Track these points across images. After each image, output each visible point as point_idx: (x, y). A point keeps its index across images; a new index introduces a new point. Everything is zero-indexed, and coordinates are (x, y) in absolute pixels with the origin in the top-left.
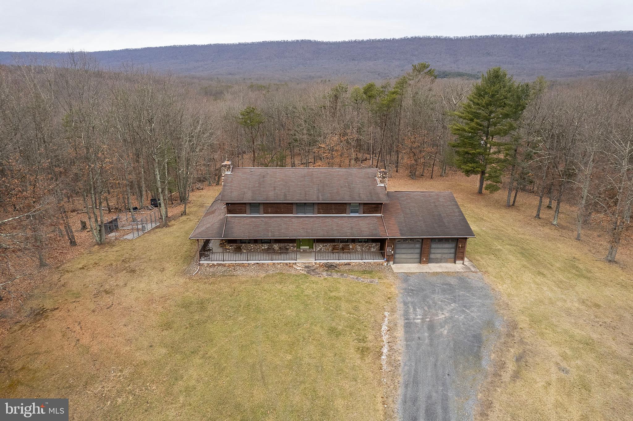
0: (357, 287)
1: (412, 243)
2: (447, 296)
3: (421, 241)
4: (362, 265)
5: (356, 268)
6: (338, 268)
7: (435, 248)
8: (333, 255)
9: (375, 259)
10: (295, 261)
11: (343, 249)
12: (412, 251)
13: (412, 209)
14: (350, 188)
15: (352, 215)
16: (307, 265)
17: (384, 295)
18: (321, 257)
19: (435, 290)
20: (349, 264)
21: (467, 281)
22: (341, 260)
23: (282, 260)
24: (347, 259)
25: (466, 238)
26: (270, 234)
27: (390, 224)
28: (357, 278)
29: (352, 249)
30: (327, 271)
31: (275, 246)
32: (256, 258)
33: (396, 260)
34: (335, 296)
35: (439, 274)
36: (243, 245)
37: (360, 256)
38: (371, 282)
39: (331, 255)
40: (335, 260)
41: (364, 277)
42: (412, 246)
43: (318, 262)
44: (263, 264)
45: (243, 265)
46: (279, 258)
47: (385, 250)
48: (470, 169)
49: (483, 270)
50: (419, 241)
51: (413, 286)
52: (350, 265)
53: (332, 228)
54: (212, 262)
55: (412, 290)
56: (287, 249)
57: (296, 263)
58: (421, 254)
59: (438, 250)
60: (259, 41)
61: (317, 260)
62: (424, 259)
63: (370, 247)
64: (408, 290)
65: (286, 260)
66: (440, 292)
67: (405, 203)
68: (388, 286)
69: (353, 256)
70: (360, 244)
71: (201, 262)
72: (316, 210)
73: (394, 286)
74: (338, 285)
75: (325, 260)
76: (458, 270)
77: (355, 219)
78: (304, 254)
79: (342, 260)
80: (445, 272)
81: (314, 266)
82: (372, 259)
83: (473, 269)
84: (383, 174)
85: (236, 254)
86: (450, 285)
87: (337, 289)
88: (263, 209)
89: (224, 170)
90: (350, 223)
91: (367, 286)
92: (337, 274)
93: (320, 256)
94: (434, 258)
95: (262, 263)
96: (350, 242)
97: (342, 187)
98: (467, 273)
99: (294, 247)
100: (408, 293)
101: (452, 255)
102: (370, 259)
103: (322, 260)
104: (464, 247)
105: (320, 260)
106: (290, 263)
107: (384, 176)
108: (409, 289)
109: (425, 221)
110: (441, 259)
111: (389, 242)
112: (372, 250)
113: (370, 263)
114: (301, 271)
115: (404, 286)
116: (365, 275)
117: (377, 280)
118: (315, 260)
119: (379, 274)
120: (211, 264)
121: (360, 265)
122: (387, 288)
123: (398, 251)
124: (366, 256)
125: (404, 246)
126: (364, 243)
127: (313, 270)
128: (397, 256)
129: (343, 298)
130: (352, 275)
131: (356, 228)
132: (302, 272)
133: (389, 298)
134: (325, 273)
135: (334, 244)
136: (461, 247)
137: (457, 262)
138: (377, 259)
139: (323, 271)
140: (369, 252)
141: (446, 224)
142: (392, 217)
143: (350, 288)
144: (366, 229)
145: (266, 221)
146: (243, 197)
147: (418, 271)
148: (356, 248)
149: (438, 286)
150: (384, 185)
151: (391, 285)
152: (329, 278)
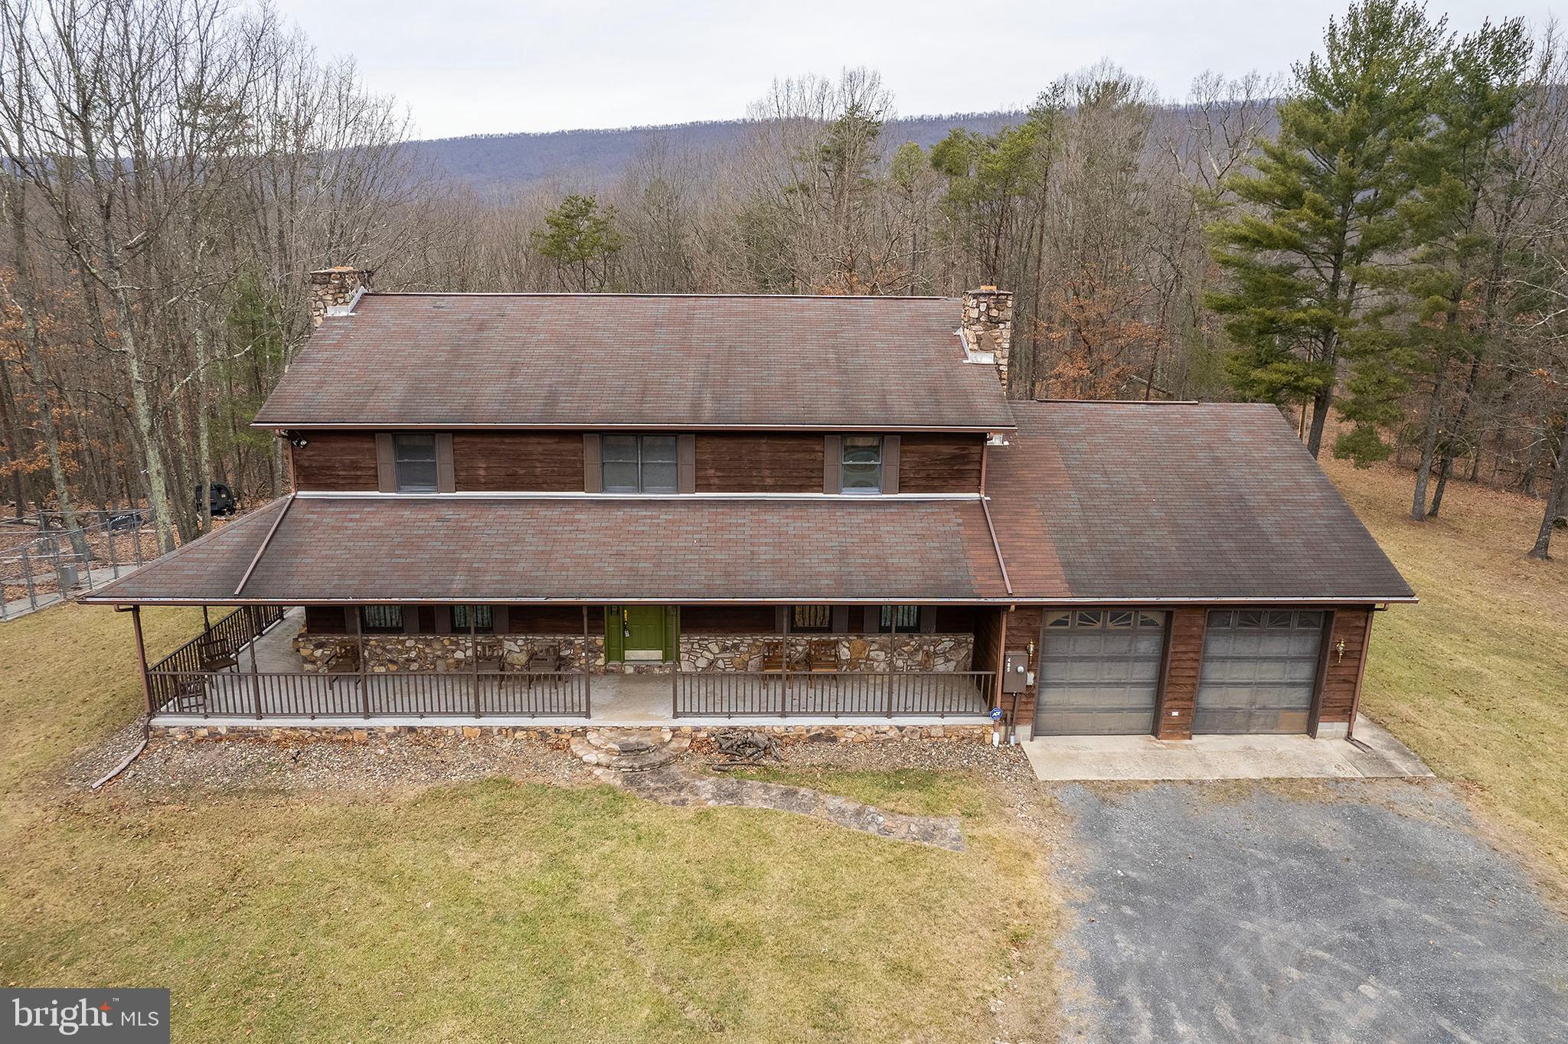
0: (854, 864)
1: (1119, 633)
2: (1321, 926)
3: (1159, 619)
4: (891, 740)
5: (860, 759)
6: (777, 758)
7: (1223, 659)
8: (764, 692)
9: (951, 713)
10: (582, 722)
11: (809, 661)
12: (1118, 672)
13: (1115, 473)
14: (845, 372)
15: (847, 495)
16: (632, 740)
17: (988, 918)
18: (710, 700)
19: (1249, 887)
20: (829, 737)
21: (1397, 831)
22: (792, 714)
23: (521, 714)
24: (822, 714)
25: (1369, 608)
26: (459, 581)
27: (1019, 536)
28: (858, 813)
29: (852, 663)
30: (722, 770)
31: (509, 645)
32: (414, 703)
33: (1047, 718)
34: (728, 925)
35: (1249, 789)
36: (373, 640)
37: (880, 697)
38: (928, 836)
39: (756, 692)
40: (767, 713)
41: (892, 805)
42: (1119, 646)
43: (686, 723)
44: (437, 733)
45: (342, 740)
46: (518, 702)
47: (996, 669)
48: (1284, 379)
49: (1450, 770)
50: (1152, 623)
51: (1134, 864)
52: (834, 740)
53: (752, 553)
54: (212, 722)
55: (1135, 887)
56: (562, 662)
57: (585, 730)
58: (1160, 687)
59: (1237, 666)
60: (684, 123)
61: (684, 714)
62: (1175, 714)
63: (927, 653)
64: (1111, 888)
65: (543, 714)
66: (1278, 899)
67: (1083, 446)
68: (1012, 860)
69: (849, 695)
70: (884, 638)
71: (159, 722)
72: (689, 472)
73: (1040, 862)
74: (760, 856)
75: (721, 714)
76: (1332, 771)
77: (861, 516)
78: (636, 688)
79: (799, 714)
80: (1278, 781)
81: (664, 744)
82: (935, 713)
83: (1405, 767)
84: (988, 308)
85: (336, 684)
86: (1315, 852)
87: (748, 881)
88: (451, 467)
89: (321, 299)
90: (838, 533)
91: (901, 863)
92: (767, 790)
93: (703, 697)
94: (1215, 711)
95: (433, 729)
96: (840, 631)
97: (808, 367)
98: (1380, 786)
99: (594, 652)
100: (1116, 903)
101: (1301, 696)
102: (928, 713)
103: (707, 714)
104: (1356, 655)
105: (699, 714)
106: (557, 730)
107: (994, 313)
108: (1116, 879)
109: (1178, 525)
110: (1251, 715)
111: (1014, 624)
112: (940, 666)
113: (925, 734)
114: (598, 772)
115: (1091, 857)
116: (900, 793)
117: (953, 825)
118: (676, 715)
119: (966, 791)
120: (205, 732)
121: (878, 740)
122: (1008, 871)
123: (1055, 672)
124: (910, 696)
125: (1084, 645)
126: (904, 637)
127: (658, 768)
128: (1050, 697)
129: (770, 939)
130: (836, 793)
131: (863, 556)
132: (603, 779)
133: (1016, 940)
134: (707, 786)
135: (768, 638)
136: (1345, 653)
137: (1323, 728)
138: (958, 713)
139: (702, 774)
140: (924, 674)
141: (1276, 540)
142: (1027, 507)
143: (817, 873)
144: (909, 562)
145: (457, 521)
146: (364, 405)
147: (1151, 777)
148: (868, 658)
149: (1261, 863)
150: (991, 361)
151: (1026, 855)
152: (724, 811)
